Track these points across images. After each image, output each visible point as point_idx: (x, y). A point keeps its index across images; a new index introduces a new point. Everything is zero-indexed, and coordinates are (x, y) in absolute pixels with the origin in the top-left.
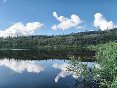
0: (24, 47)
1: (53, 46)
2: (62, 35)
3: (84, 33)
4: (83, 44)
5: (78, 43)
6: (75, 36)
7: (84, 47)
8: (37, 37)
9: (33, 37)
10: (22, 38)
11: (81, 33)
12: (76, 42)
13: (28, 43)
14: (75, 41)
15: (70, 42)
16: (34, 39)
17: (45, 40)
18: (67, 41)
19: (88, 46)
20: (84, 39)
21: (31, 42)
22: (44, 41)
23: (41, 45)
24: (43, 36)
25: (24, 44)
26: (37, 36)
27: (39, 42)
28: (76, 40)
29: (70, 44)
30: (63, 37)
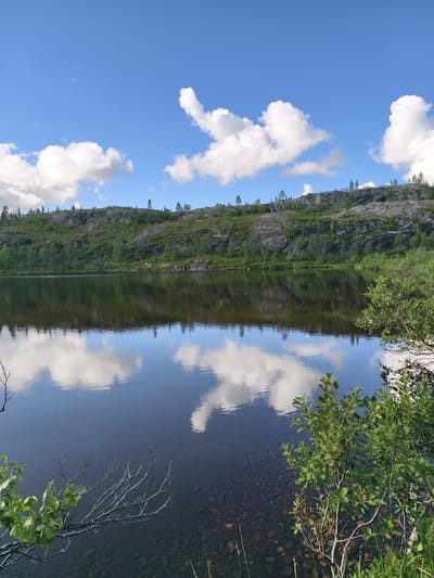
0: (45, 267)
1: (188, 261)
2: (230, 207)
3: (338, 195)
4: (334, 249)
5: (309, 248)
6: (293, 213)
7: (336, 267)
8: (105, 220)
9: (82, 217)
10: (31, 222)
11: (322, 195)
12: (299, 240)
13: (60, 247)
14: (292, 237)
15: (268, 242)
16: (90, 227)
17: (146, 233)
18: (253, 236)
19: (358, 261)
20: (337, 228)
21: (75, 245)
22: (139, 238)
23: (130, 255)
24: (136, 210)
25: (43, 251)
26: (102, 212)
27: (117, 244)
28: (298, 233)
29: (271, 252)
30: (233, 214)
